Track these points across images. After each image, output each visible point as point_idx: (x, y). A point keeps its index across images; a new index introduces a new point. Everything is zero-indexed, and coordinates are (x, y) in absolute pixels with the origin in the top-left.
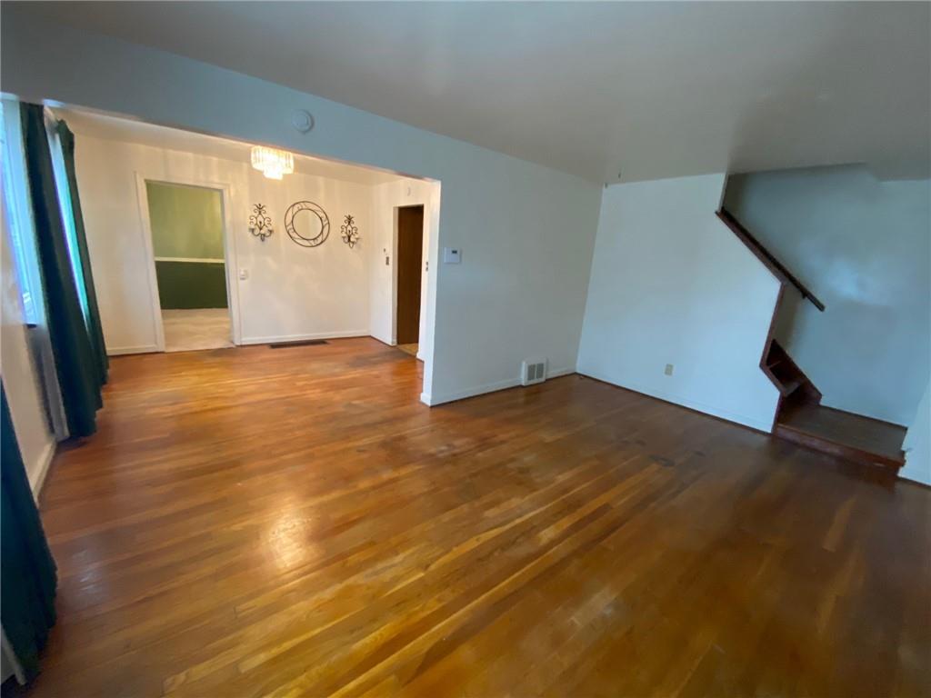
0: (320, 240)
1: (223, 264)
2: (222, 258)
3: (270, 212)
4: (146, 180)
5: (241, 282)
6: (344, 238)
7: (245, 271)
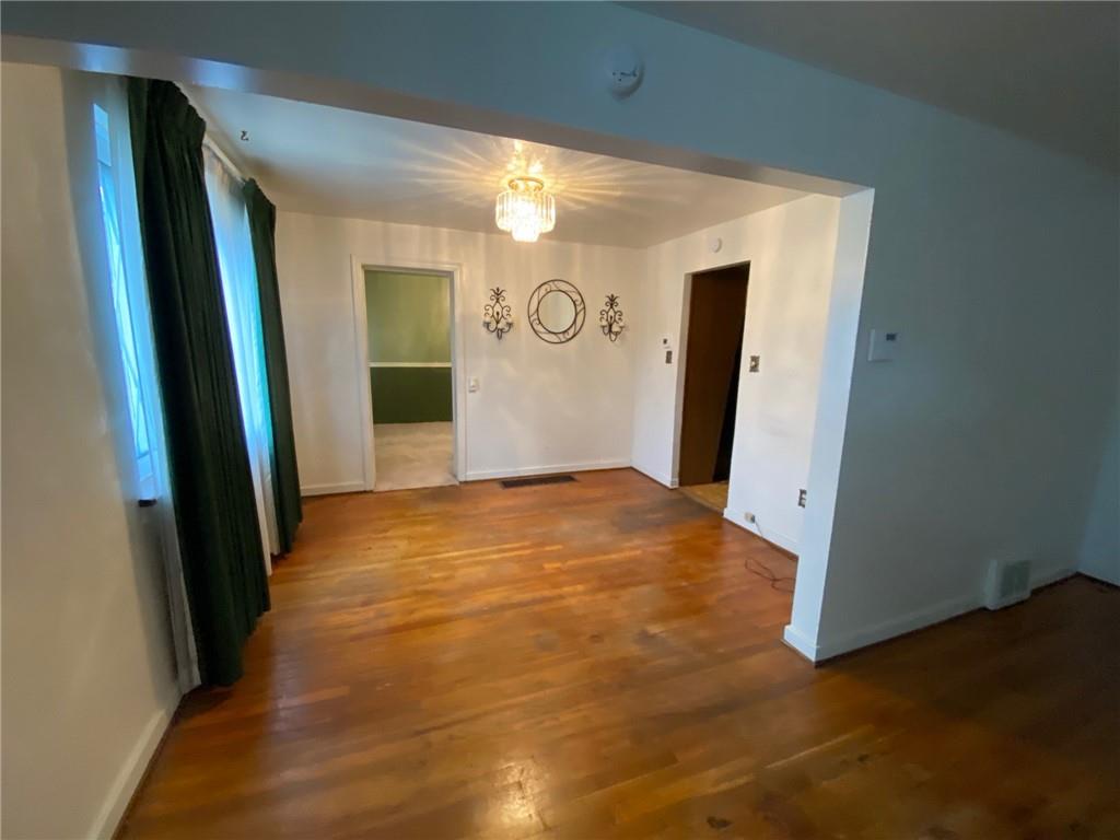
0: (571, 332)
1: (450, 369)
2: (449, 361)
3: (510, 299)
4: (363, 267)
5: (470, 395)
6: (603, 327)
7: (476, 381)
